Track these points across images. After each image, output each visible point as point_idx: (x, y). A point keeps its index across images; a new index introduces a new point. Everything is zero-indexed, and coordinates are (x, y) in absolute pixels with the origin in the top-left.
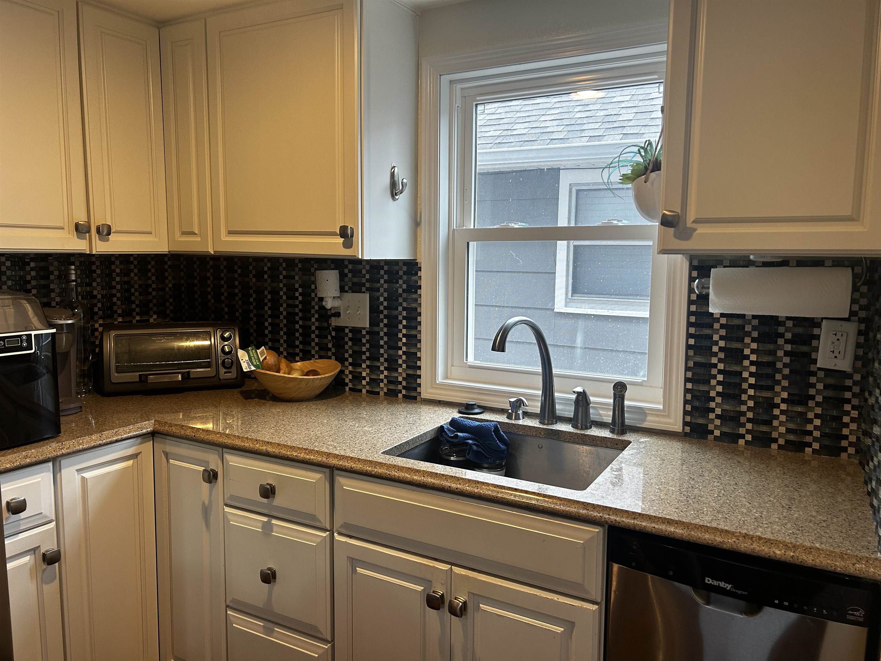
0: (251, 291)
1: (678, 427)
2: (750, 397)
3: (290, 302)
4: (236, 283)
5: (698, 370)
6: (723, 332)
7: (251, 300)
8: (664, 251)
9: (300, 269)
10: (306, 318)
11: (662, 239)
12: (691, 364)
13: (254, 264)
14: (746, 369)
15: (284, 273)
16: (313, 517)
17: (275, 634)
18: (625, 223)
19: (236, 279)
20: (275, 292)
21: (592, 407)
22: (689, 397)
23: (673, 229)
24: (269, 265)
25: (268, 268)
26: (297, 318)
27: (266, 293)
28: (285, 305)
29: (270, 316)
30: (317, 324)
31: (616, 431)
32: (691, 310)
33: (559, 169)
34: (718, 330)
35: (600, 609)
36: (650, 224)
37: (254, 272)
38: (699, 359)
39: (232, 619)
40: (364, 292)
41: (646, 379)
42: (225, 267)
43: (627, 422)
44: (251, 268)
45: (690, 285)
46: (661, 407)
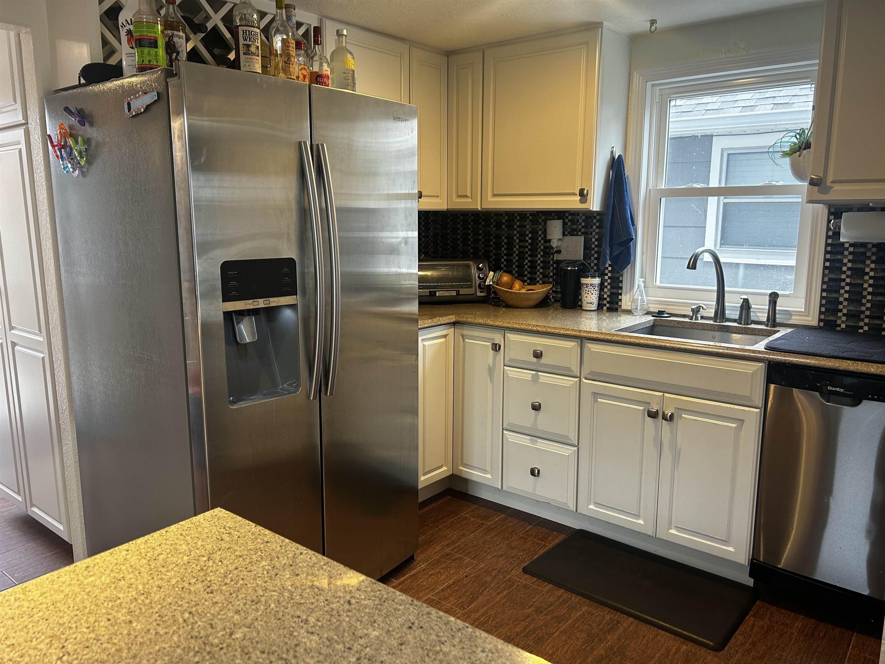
0: (492, 237)
1: (815, 323)
2: (868, 301)
3: (522, 244)
4: (480, 232)
5: (831, 284)
6: (851, 257)
7: (492, 243)
8: (810, 202)
9: (530, 221)
10: (533, 255)
11: (809, 193)
12: (826, 279)
13: (495, 218)
14: (866, 281)
15: (518, 223)
16: (569, 369)
17: (538, 444)
18: (781, 183)
19: (481, 229)
20: (510, 238)
21: (753, 311)
22: (824, 302)
23: (817, 187)
24: (506, 218)
25: (506, 220)
26: (527, 255)
27: (503, 238)
28: (517, 247)
29: (505, 255)
30: (542, 259)
31: (769, 326)
32: (828, 242)
33: (712, 136)
34: (847, 256)
35: (761, 411)
36: (800, 183)
37: (494, 224)
38: (832, 276)
39: (508, 436)
40: (580, 235)
41: (792, 292)
42: (472, 220)
43: (778, 320)
44: (492, 220)
45: (828, 225)
46: (803, 310)
